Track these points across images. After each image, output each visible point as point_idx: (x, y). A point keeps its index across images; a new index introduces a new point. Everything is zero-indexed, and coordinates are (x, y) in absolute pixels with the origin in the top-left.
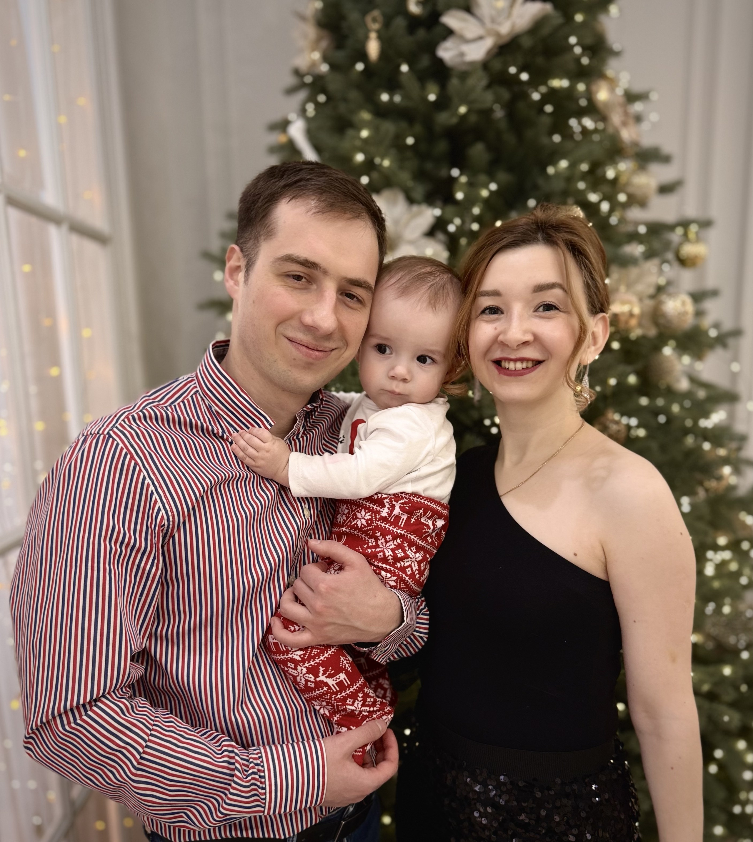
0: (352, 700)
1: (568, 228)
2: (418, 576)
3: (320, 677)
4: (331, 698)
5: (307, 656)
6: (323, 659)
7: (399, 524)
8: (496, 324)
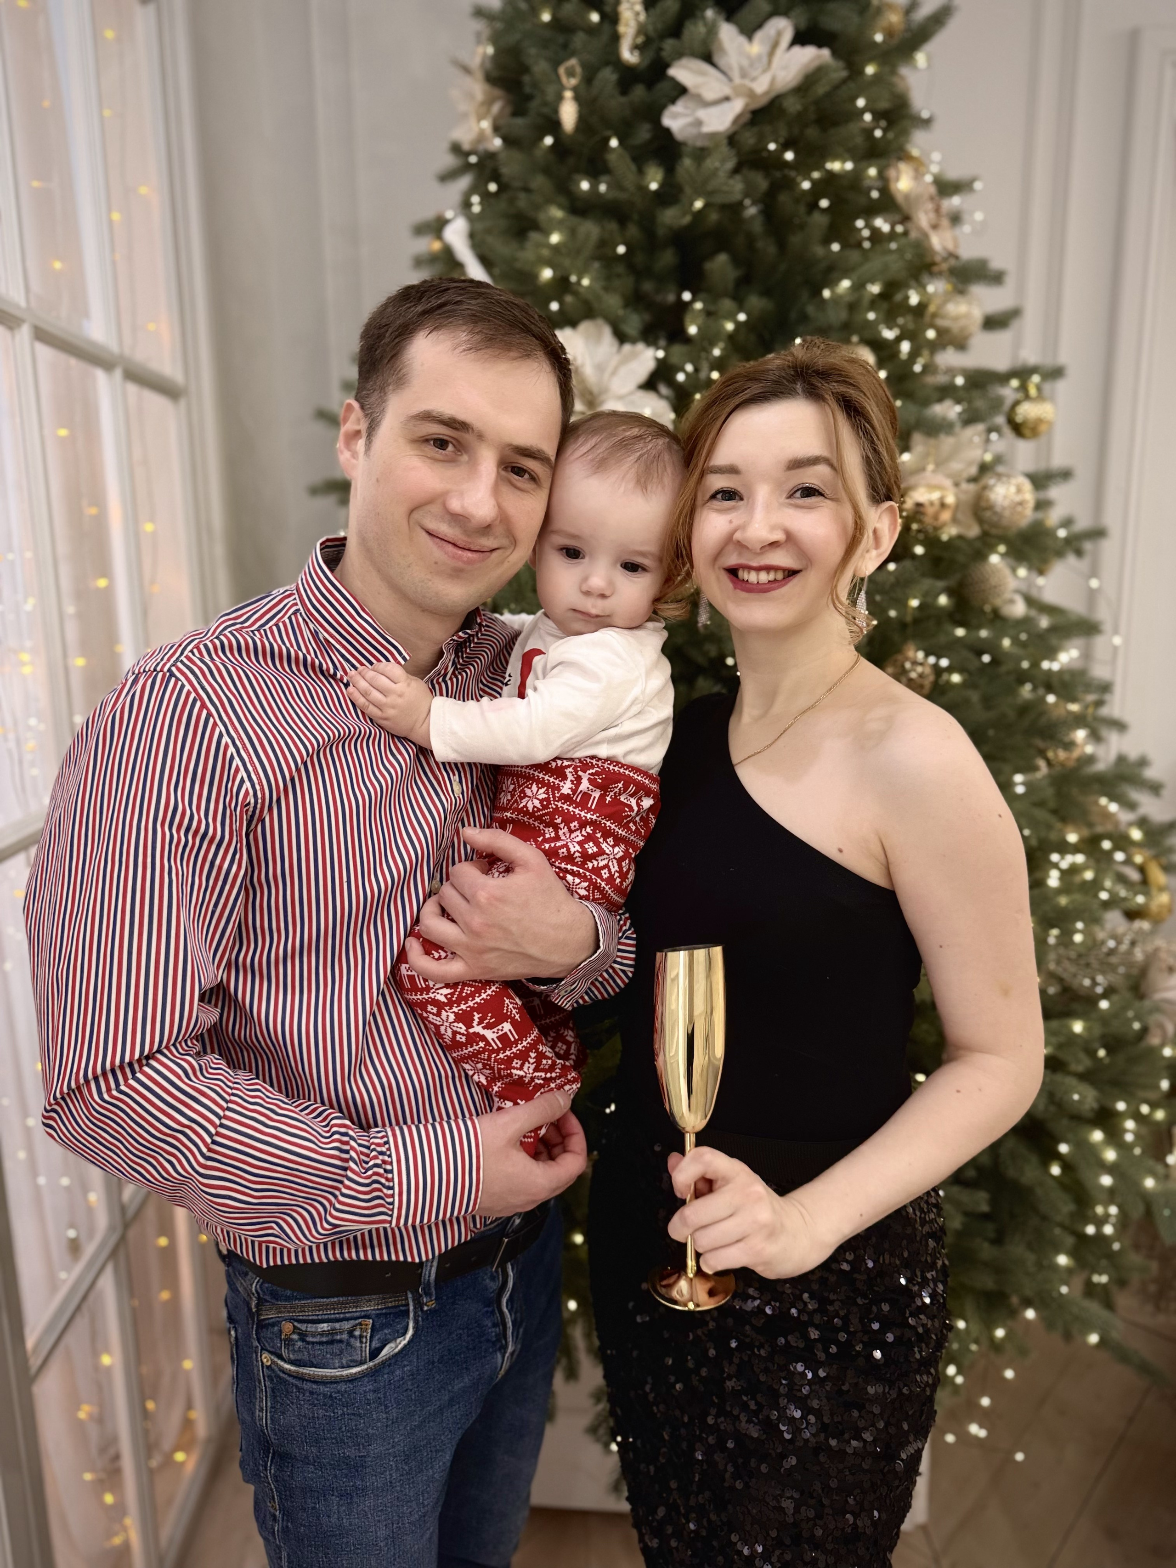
0: (520, 1062)
1: (840, 375)
2: (618, 880)
3: (473, 1027)
4: (489, 1059)
5: (456, 996)
6: (479, 1001)
7: (589, 806)
8: (732, 516)
